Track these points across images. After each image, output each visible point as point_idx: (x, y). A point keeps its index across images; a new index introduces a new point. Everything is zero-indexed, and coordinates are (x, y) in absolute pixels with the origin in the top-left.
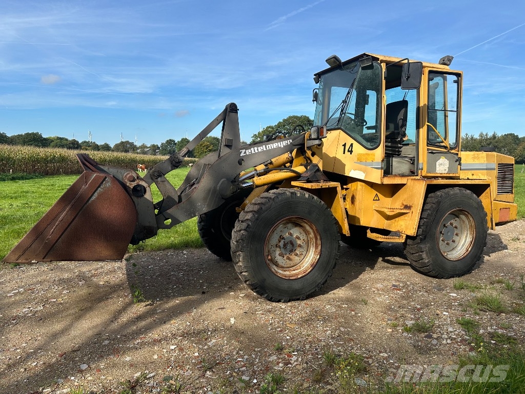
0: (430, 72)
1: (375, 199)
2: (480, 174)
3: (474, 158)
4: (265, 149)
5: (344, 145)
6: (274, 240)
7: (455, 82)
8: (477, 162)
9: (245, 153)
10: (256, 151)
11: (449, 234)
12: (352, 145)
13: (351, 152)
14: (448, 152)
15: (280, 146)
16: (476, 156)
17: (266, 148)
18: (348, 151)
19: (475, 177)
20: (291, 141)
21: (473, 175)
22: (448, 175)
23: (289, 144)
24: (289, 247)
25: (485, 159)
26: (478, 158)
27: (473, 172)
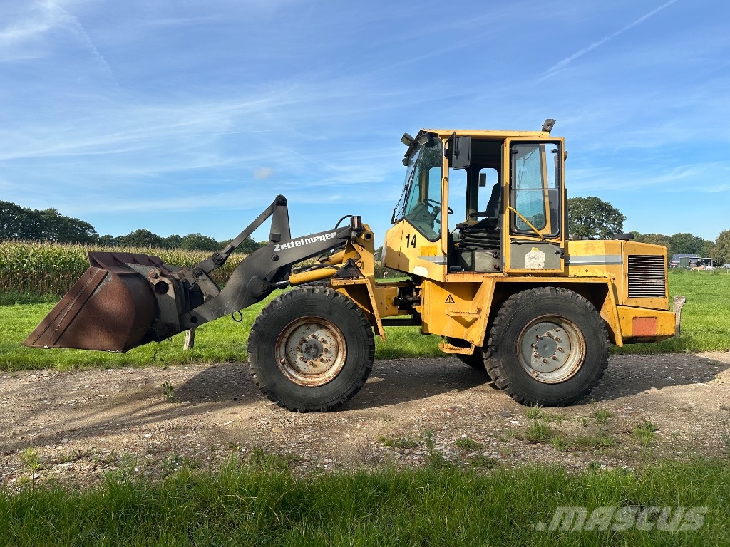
0: (513, 143)
1: (448, 301)
2: (597, 270)
3: (587, 249)
4: (303, 244)
5: (408, 237)
6: (295, 342)
7: (554, 151)
8: (591, 253)
9: (280, 247)
10: (293, 246)
11: (547, 348)
12: (415, 236)
13: (414, 244)
14: (543, 242)
15: (321, 240)
16: (590, 245)
17: (305, 242)
18: (412, 244)
19: (589, 274)
20: (335, 234)
21: (587, 271)
22: (544, 271)
23: (333, 237)
24: (313, 351)
25: (603, 250)
26: (593, 249)
27: (587, 267)
